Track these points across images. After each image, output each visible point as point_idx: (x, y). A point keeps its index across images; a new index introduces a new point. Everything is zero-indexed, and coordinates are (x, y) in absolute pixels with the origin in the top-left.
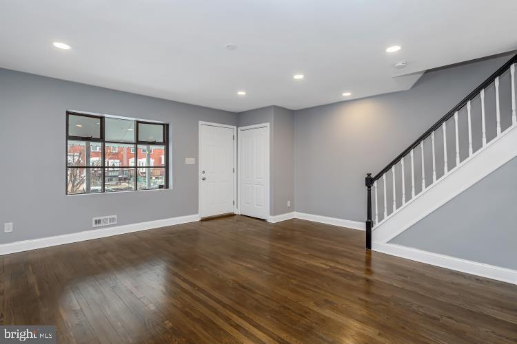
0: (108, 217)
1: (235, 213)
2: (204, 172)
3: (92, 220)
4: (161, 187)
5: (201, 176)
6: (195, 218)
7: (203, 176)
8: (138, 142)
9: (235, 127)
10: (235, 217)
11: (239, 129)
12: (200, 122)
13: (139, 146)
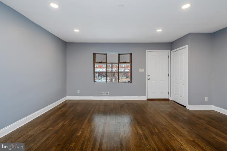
0: (106, 92)
1: (170, 99)
2: (149, 76)
3: (100, 92)
4: (129, 82)
5: (147, 77)
6: (144, 98)
7: (149, 77)
8: (119, 62)
9: (169, 51)
10: (169, 101)
11: (172, 51)
12: (147, 51)
13: (120, 64)
